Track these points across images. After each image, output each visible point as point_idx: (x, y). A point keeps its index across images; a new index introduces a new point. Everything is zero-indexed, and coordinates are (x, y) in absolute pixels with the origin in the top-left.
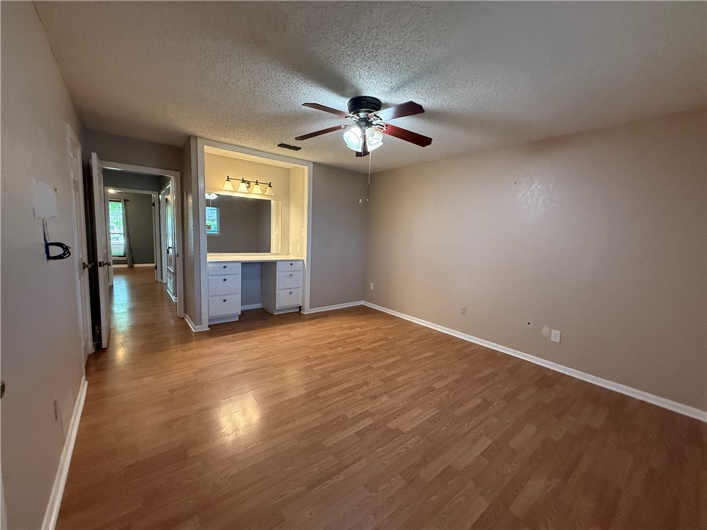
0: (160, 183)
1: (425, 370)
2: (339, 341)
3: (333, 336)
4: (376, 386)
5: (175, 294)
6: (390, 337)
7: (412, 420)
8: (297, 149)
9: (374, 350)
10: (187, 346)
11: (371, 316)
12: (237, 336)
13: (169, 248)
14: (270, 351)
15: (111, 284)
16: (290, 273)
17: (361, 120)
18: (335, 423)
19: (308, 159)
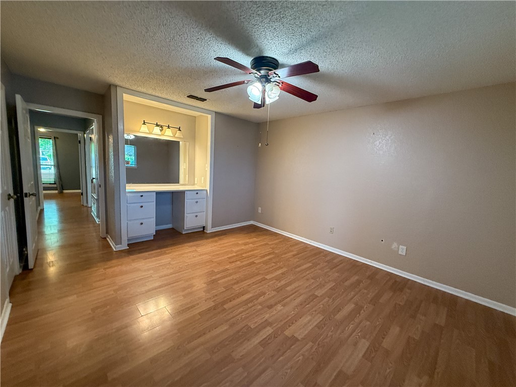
0: (84, 124)
1: (307, 280)
2: (236, 256)
3: (232, 252)
4: (270, 296)
5: (98, 217)
6: (277, 251)
7: (304, 327)
8: (203, 100)
9: (265, 263)
10: (109, 263)
11: (259, 233)
12: (152, 254)
13: (93, 178)
14: (181, 266)
15: (42, 208)
16: (196, 200)
17: (262, 77)
18: (240, 333)
19: (211, 109)
